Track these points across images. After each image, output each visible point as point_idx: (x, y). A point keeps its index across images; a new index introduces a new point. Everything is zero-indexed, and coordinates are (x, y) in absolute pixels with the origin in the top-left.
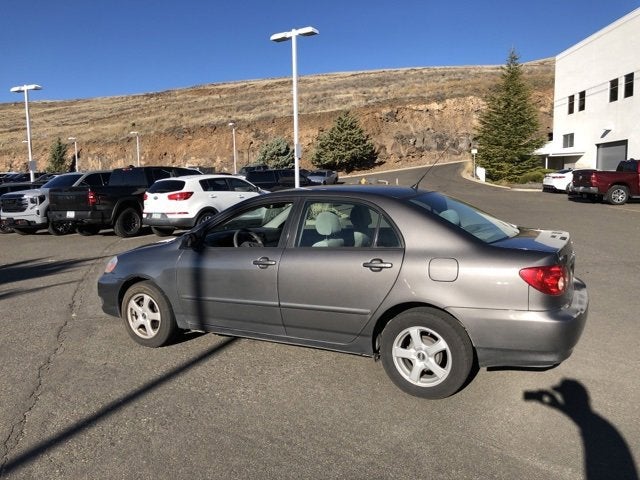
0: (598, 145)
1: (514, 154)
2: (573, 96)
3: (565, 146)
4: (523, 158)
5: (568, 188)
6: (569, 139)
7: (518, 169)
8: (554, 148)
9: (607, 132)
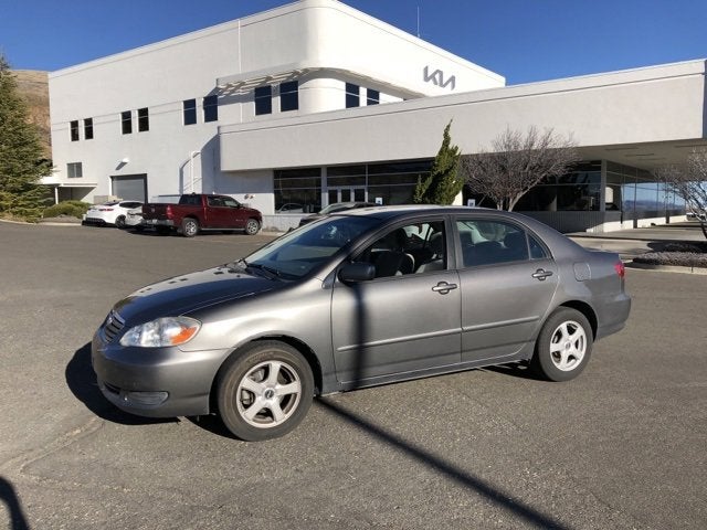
0: (112, 177)
1: (17, 182)
2: (77, 122)
3: (71, 175)
4: (28, 187)
5: (117, 222)
6: (75, 170)
7: (24, 199)
8: (59, 177)
9: (123, 164)
